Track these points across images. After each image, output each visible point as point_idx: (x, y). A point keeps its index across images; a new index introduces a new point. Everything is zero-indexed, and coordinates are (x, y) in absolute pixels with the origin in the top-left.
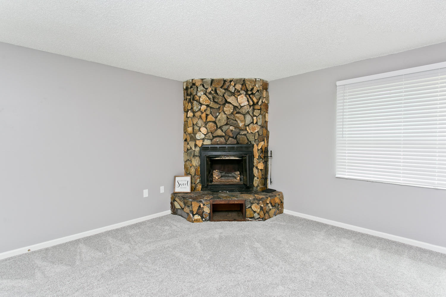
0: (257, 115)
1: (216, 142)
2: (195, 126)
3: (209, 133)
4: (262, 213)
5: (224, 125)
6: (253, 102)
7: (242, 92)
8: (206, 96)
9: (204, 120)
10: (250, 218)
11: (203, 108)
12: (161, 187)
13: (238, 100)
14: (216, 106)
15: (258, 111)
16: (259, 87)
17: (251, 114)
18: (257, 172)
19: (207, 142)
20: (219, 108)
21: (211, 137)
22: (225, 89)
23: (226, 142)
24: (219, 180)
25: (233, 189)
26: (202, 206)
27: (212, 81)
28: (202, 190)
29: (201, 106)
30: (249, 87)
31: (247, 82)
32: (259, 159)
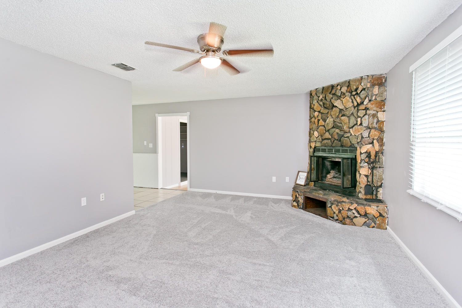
0: (362, 116)
1: (324, 144)
2: (311, 130)
3: (319, 136)
4: (340, 216)
5: (331, 128)
6: (357, 103)
7: (347, 94)
8: (318, 104)
9: (317, 124)
10: (331, 217)
12: (287, 177)
13: (344, 102)
14: (326, 111)
15: (363, 111)
16: (364, 85)
17: (355, 115)
18: (359, 177)
19: (318, 144)
20: (328, 112)
21: (321, 139)
22: (333, 94)
23: (332, 144)
24: (331, 180)
25: (338, 190)
26: (297, 195)
27: (323, 88)
28: (314, 186)
29: (315, 113)
30: (353, 88)
31: (351, 83)
32: (362, 163)
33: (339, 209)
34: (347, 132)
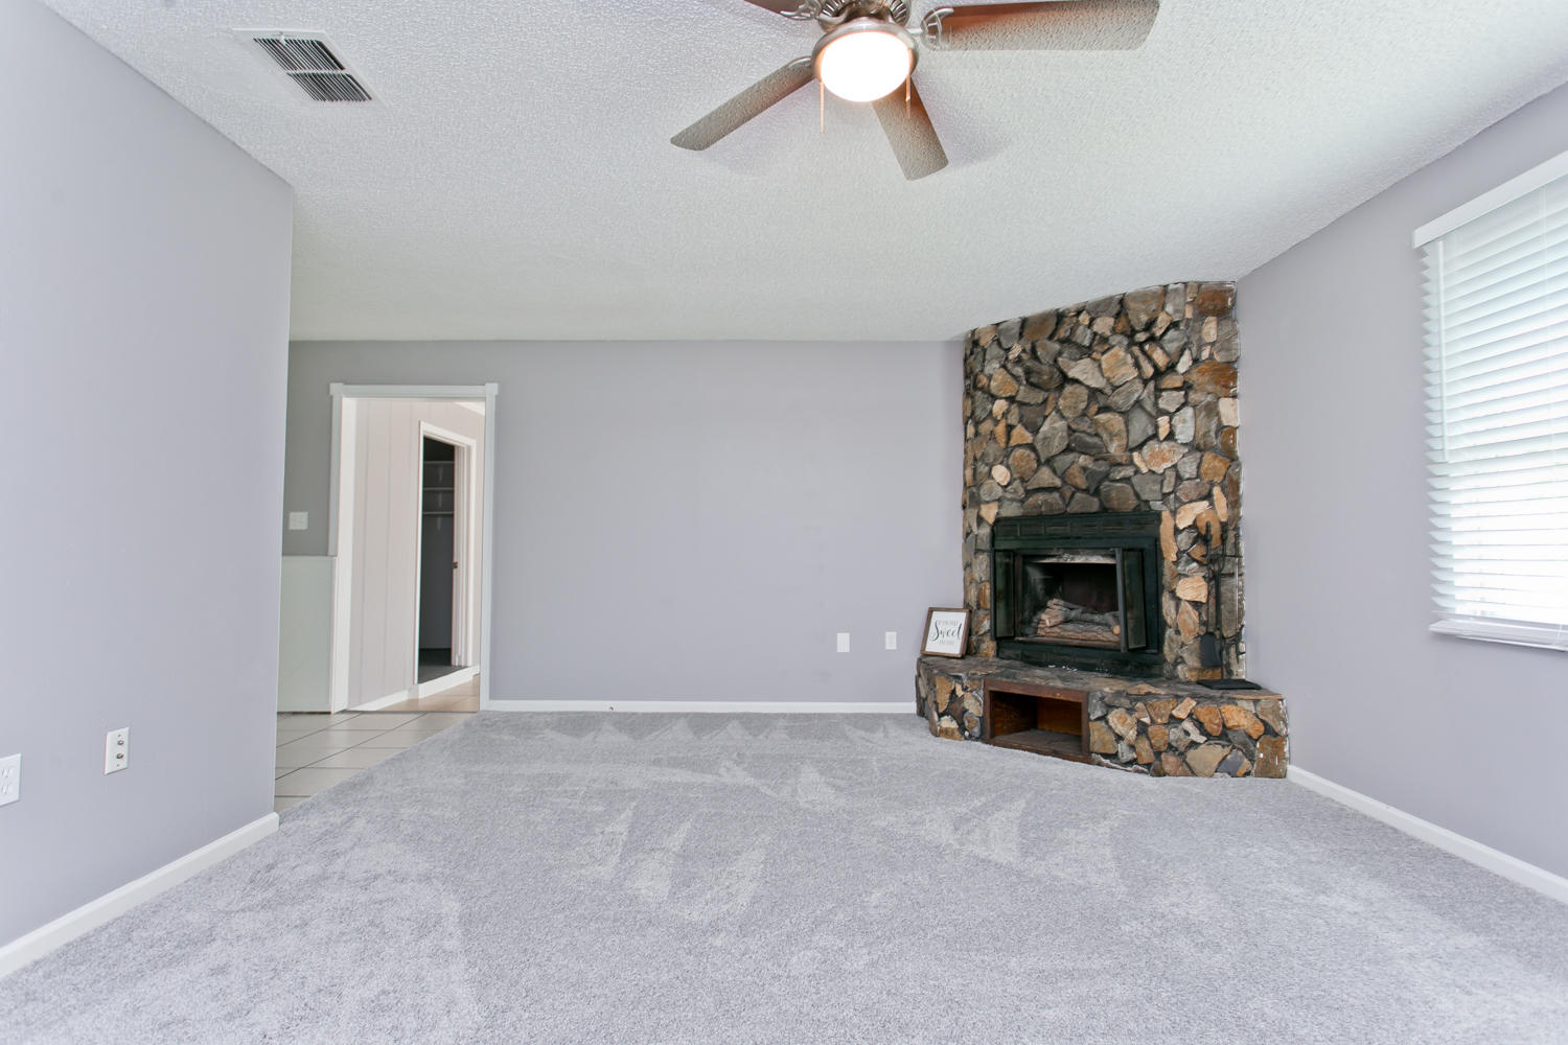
0: (1172, 410)
1: (1036, 507)
2: (979, 463)
3: (1015, 479)
4: (1144, 745)
5: (1060, 453)
6: (1155, 366)
7: (1117, 339)
8: (1005, 372)
9: (1002, 440)
10: (1106, 756)
11: (999, 406)
12: (888, 634)
13: (1104, 366)
14: (1036, 397)
15: (1175, 393)
16: (1176, 311)
17: (1149, 406)
18: (1173, 611)
19: (1012, 510)
20: (1045, 401)
21: (1021, 491)
22: (1062, 341)
23: (1067, 506)
24: (1056, 630)
25: (1092, 661)
26: (960, 692)
27: (1024, 322)
28: (998, 656)
29: (993, 404)
30: (1139, 319)
31: (1131, 305)
32: (1182, 564)
33: (1139, 721)
34: (1120, 464)
